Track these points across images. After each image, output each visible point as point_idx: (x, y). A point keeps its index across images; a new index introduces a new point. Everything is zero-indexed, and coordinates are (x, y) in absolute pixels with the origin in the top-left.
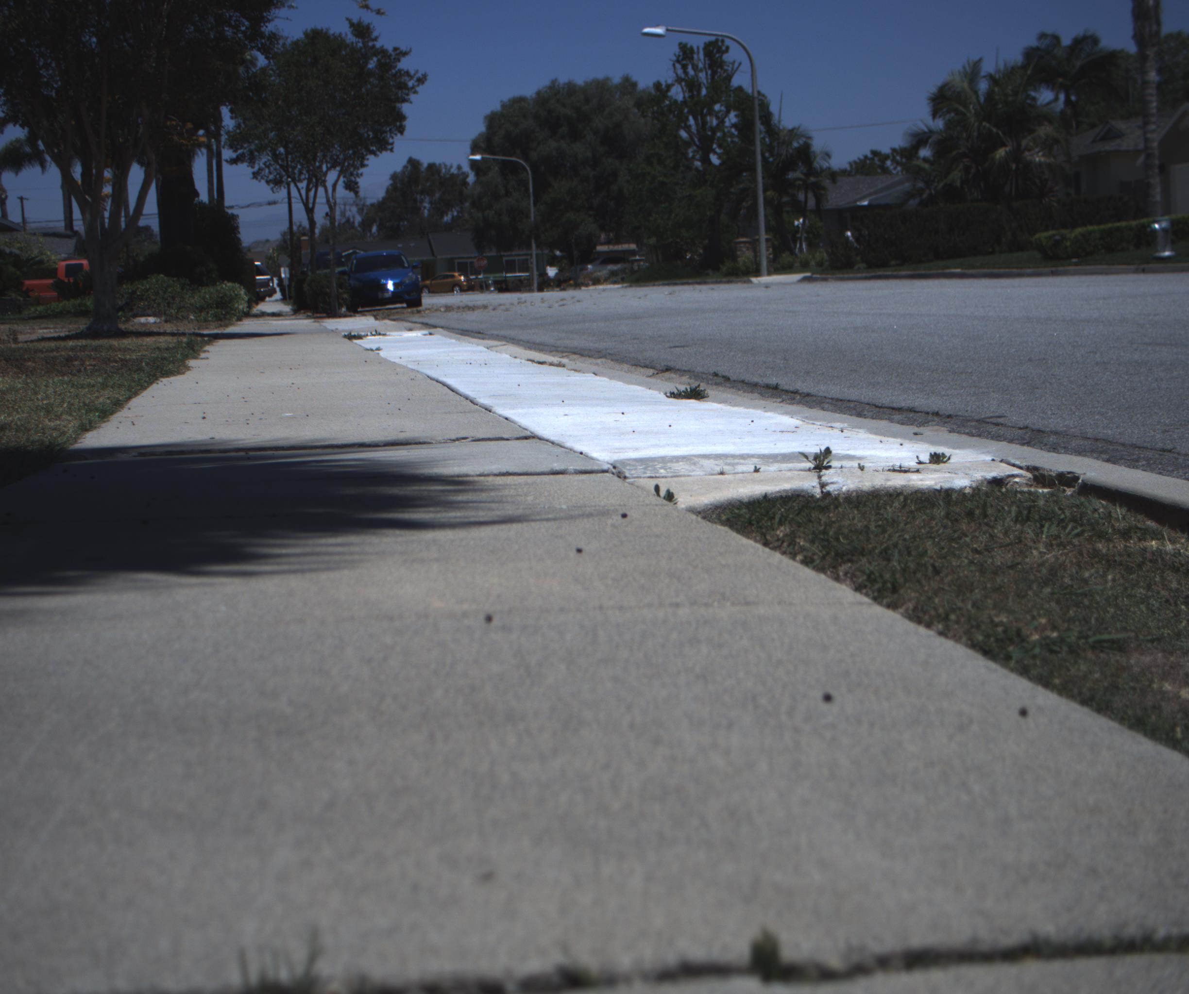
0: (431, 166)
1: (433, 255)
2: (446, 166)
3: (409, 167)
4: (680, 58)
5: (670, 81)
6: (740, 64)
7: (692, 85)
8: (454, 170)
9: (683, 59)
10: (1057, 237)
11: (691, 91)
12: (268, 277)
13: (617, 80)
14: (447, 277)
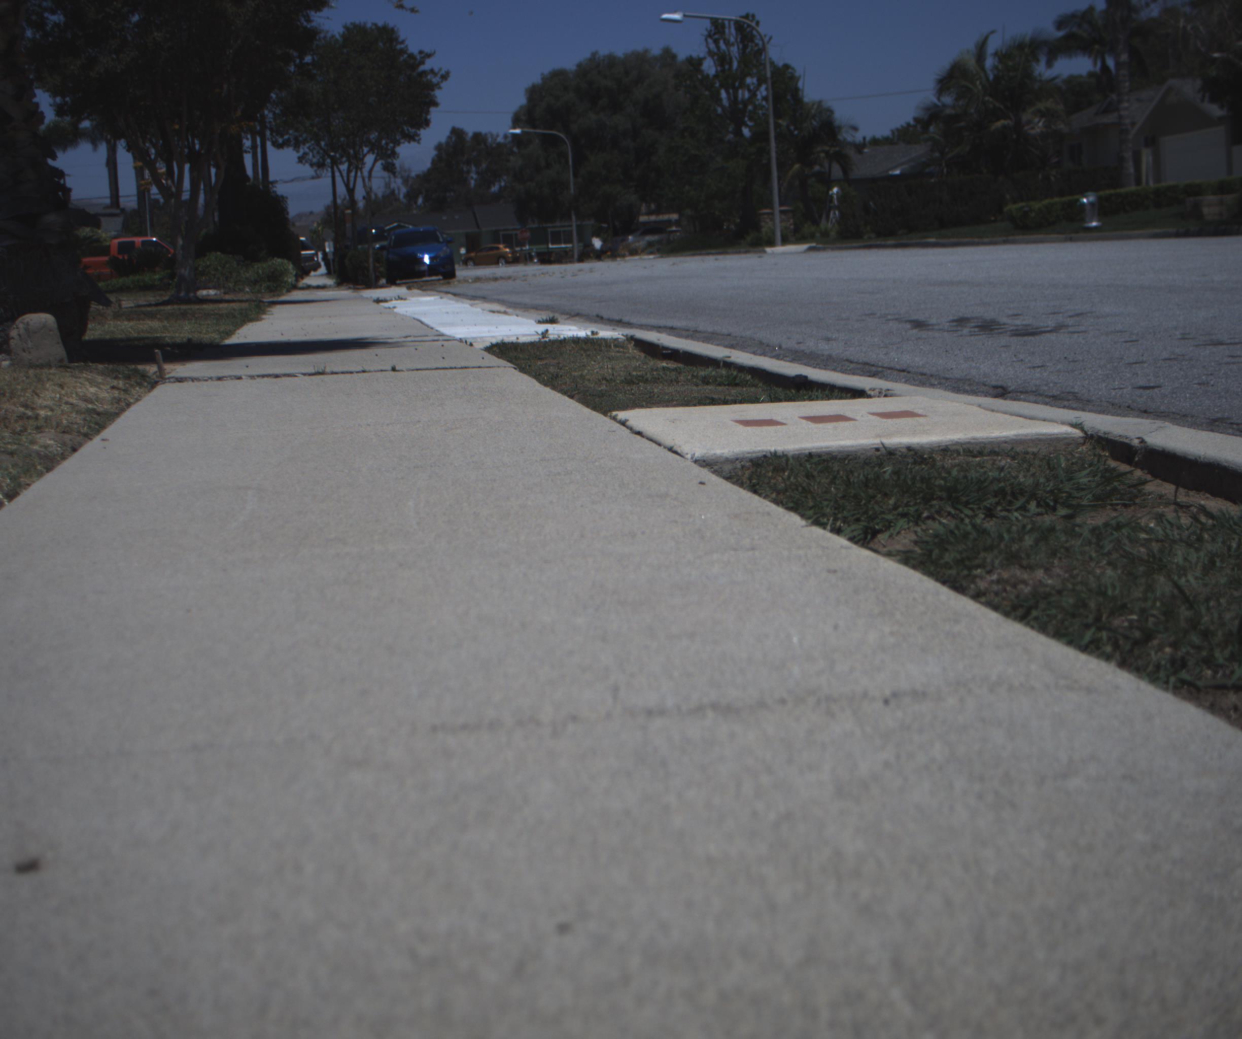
0: (477, 136)
1: (478, 227)
2: (492, 135)
3: (454, 139)
4: (713, 32)
5: (702, 55)
6: (770, 38)
7: (722, 60)
8: (500, 139)
9: (715, 34)
10: (1026, 209)
11: (722, 65)
12: (313, 252)
13: (656, 51)
14: (492, 249)
